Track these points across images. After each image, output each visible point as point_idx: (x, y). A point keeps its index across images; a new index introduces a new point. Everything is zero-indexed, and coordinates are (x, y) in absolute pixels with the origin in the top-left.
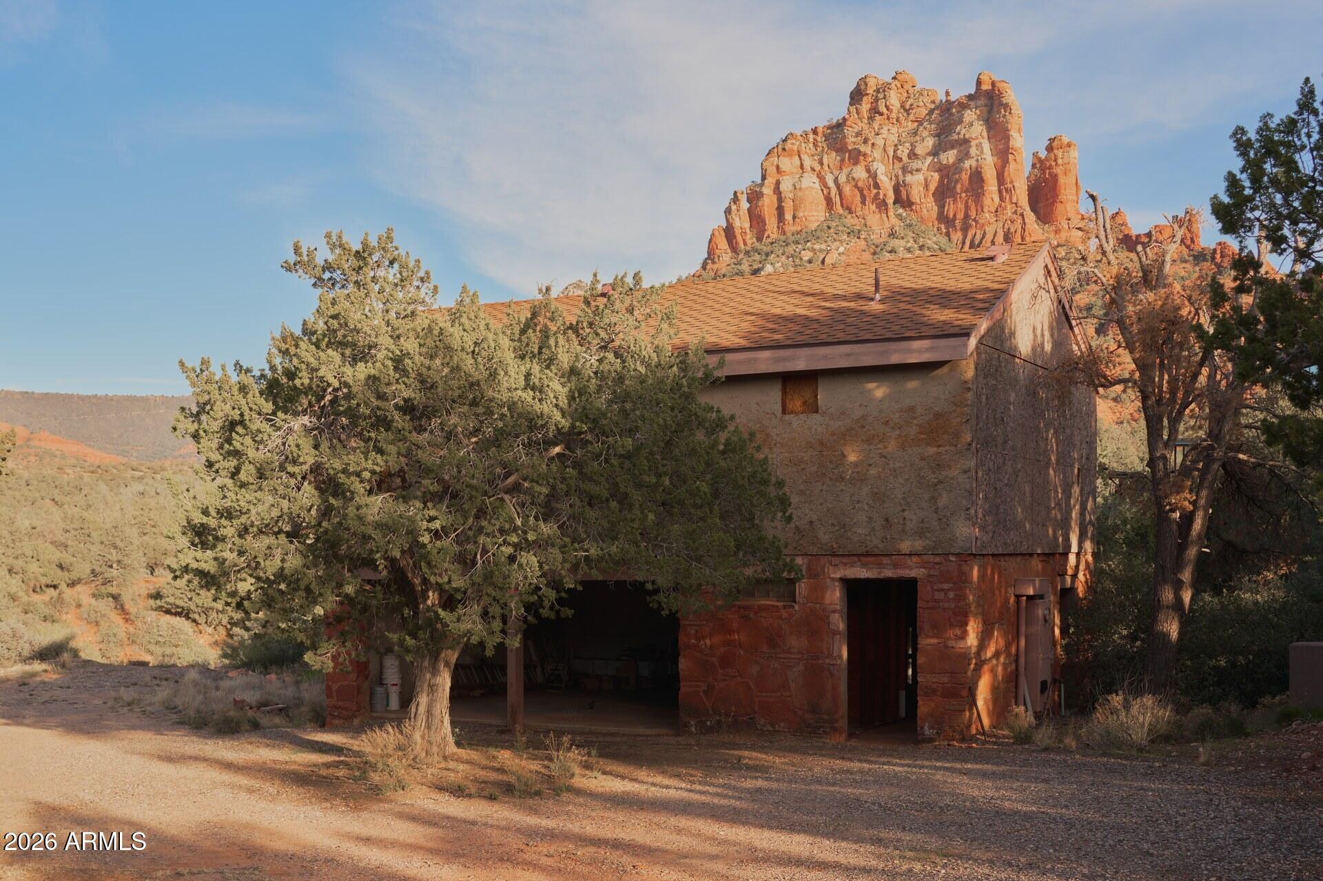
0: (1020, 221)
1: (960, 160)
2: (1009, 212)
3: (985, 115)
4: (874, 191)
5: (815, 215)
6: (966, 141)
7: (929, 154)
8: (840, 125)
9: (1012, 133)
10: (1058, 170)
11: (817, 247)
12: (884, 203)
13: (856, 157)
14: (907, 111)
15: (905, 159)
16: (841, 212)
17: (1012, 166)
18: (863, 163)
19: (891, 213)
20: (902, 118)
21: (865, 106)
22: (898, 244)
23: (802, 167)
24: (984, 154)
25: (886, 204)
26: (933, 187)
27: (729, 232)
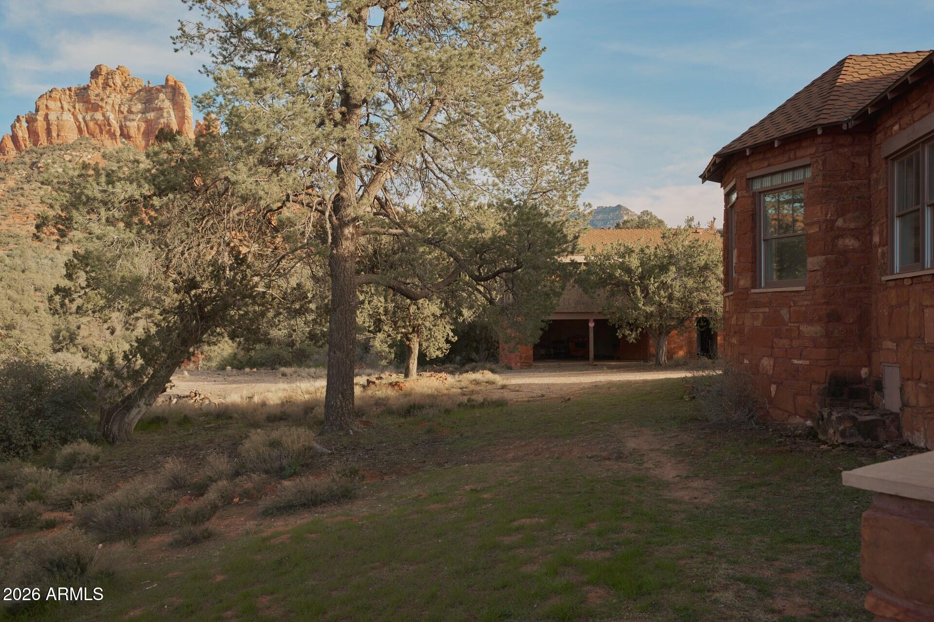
1: (158, 118)
3: (171, 97)
4: (108, 128)
5: (72, 136)
6: (161, 109)
7: (139, 112)
8: (86, 88)
9: (186, 108)
11: (74, 153)
12: (114, 134)
14: (126, 88)
15: (125, 113)
16: (87, 136)
17: (187, 126)
18: (101, 111)
19: (118, 140)
20: (123, 91)
21: (100, 81)
23: (62, 108)
24: (171, 117)
25: (115, 135)
26: (142, 130)
27: (14, 138)
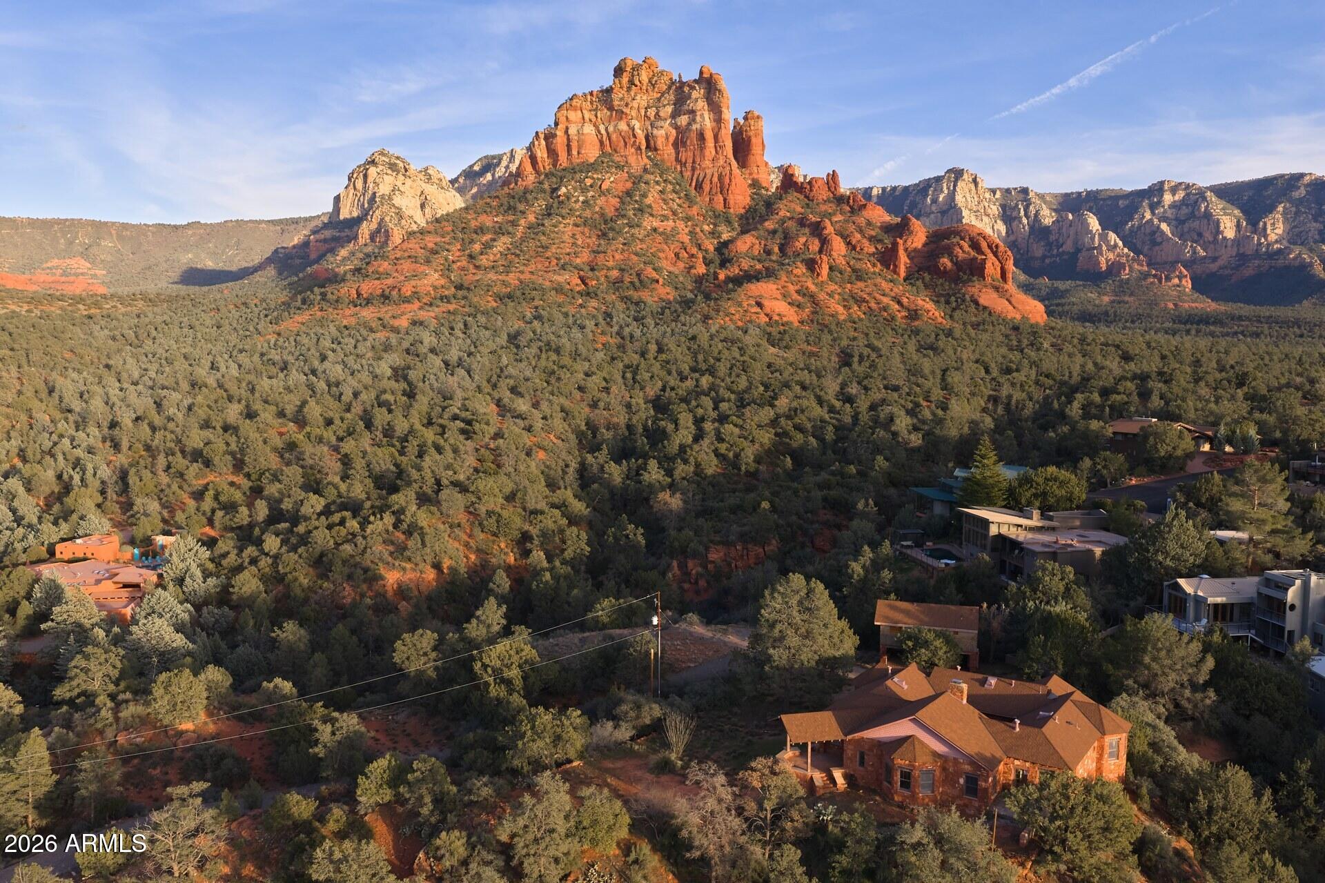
0: (728, 168)
1: (689, 124)
2: (721, 162)
3: (706, 95)
4: (633, 140)
5: (593, 153)
6: (694, 111)
7: (668, 116)
8: (609, 91)
9: (723, 108)
10: (751, 134)
11: (595, 176)
12: (639, 148)
13: (621, 114)
14: (653, 85)
15: (652, 118)
16: (610, 152)
17: (723, 131)
18: (625, 120)
19: (644, 156)
20: (650, 90)
21: (625, 79)
22: (647, 177)
23: (583, 118)
24: (706, 120)
25: (641, 149)
26: (672, 140)
27: (533, 159)
